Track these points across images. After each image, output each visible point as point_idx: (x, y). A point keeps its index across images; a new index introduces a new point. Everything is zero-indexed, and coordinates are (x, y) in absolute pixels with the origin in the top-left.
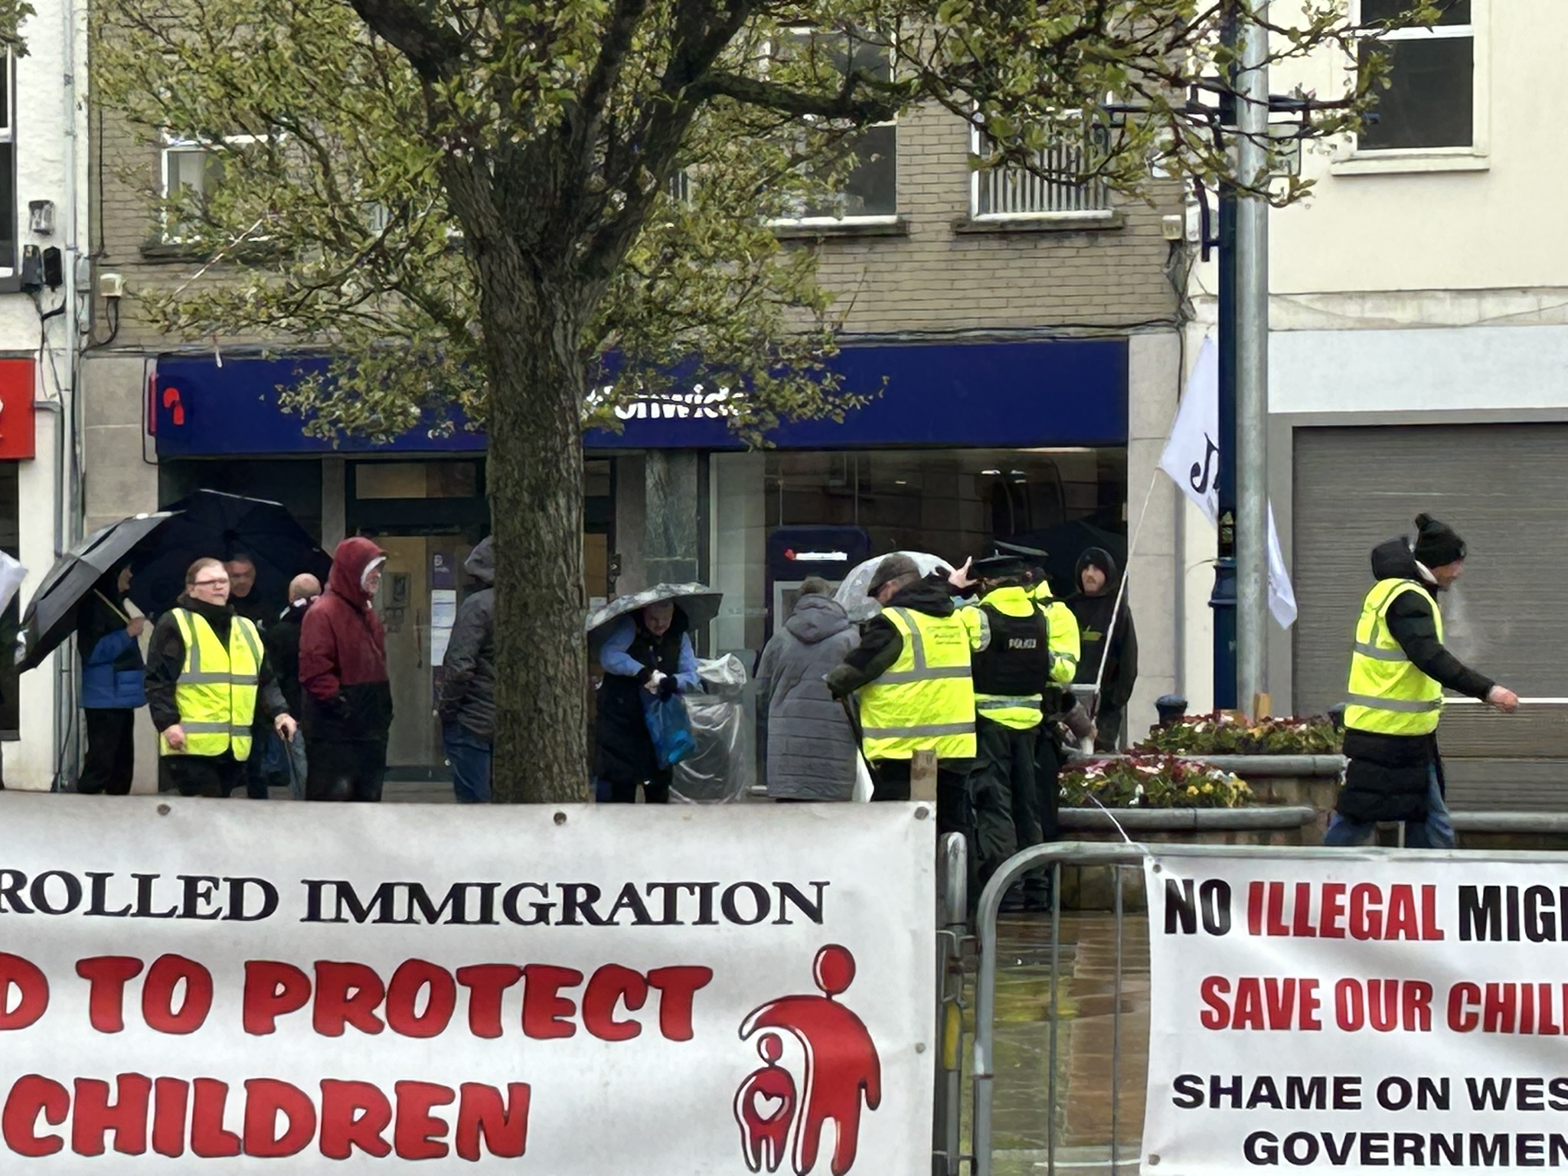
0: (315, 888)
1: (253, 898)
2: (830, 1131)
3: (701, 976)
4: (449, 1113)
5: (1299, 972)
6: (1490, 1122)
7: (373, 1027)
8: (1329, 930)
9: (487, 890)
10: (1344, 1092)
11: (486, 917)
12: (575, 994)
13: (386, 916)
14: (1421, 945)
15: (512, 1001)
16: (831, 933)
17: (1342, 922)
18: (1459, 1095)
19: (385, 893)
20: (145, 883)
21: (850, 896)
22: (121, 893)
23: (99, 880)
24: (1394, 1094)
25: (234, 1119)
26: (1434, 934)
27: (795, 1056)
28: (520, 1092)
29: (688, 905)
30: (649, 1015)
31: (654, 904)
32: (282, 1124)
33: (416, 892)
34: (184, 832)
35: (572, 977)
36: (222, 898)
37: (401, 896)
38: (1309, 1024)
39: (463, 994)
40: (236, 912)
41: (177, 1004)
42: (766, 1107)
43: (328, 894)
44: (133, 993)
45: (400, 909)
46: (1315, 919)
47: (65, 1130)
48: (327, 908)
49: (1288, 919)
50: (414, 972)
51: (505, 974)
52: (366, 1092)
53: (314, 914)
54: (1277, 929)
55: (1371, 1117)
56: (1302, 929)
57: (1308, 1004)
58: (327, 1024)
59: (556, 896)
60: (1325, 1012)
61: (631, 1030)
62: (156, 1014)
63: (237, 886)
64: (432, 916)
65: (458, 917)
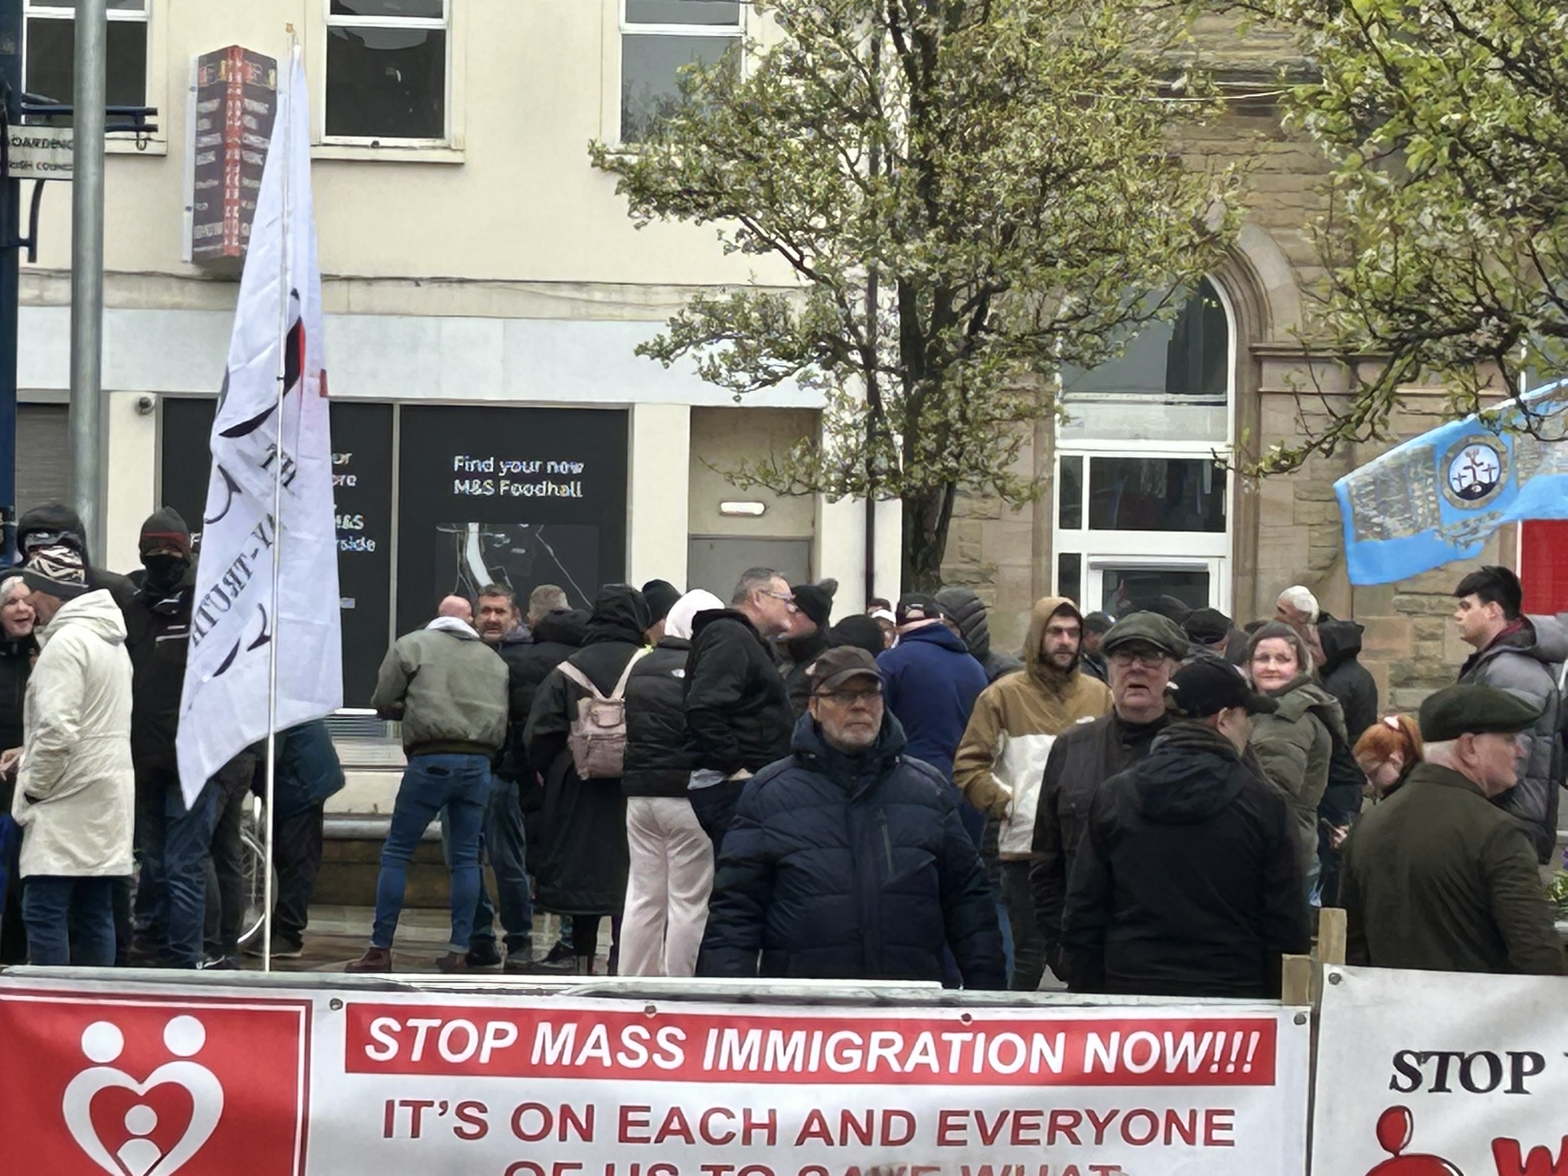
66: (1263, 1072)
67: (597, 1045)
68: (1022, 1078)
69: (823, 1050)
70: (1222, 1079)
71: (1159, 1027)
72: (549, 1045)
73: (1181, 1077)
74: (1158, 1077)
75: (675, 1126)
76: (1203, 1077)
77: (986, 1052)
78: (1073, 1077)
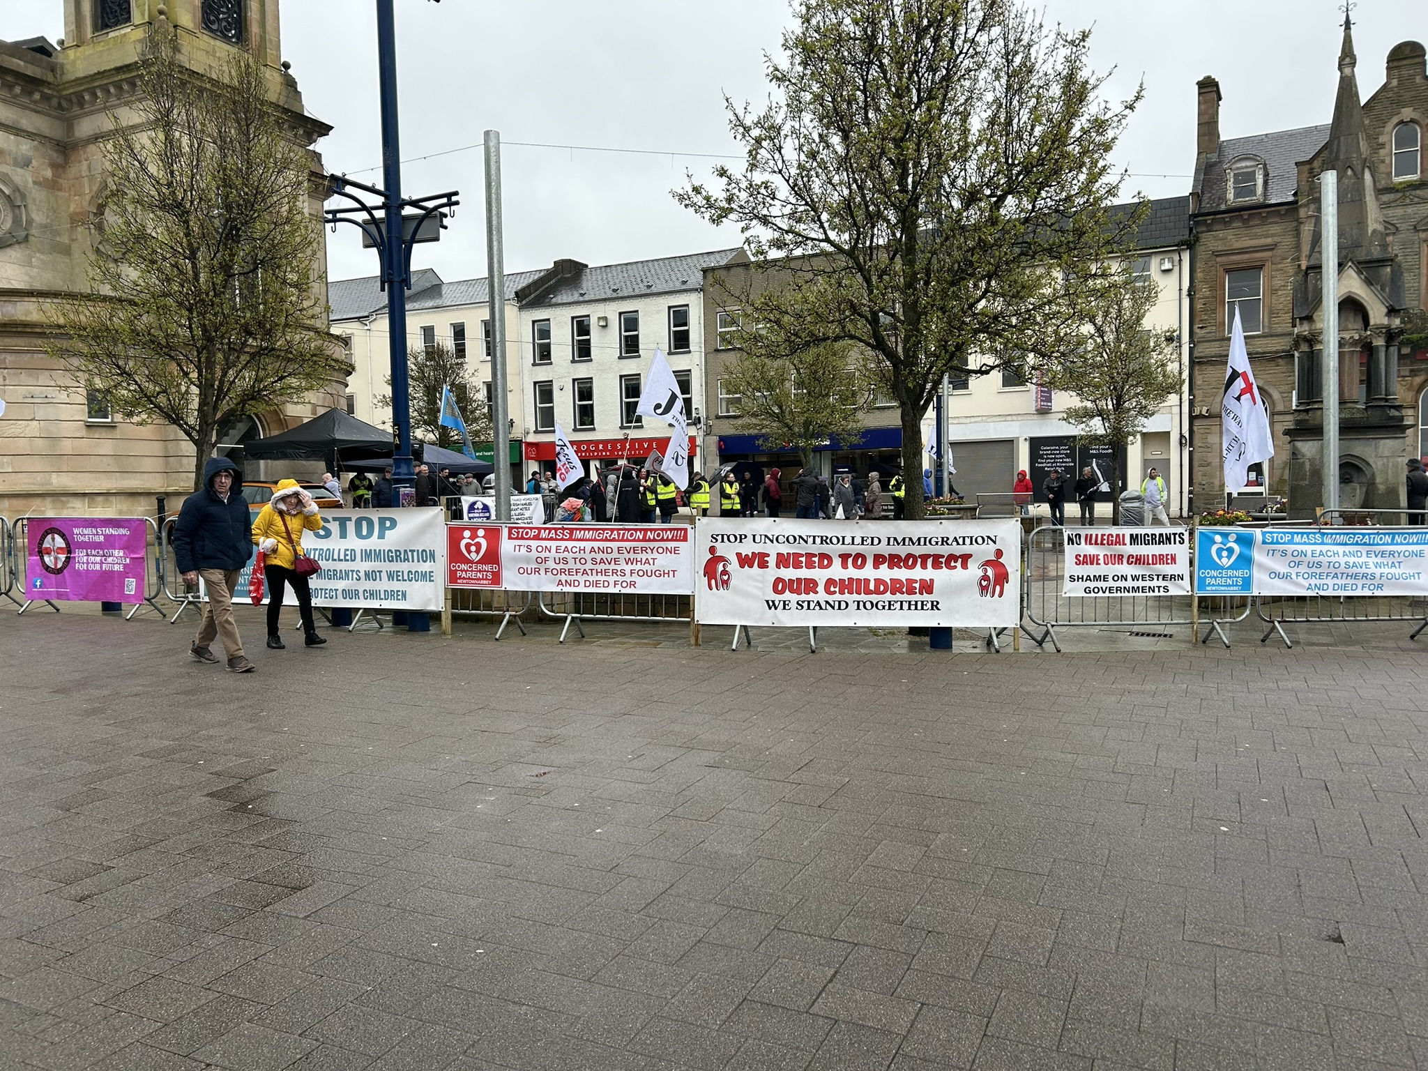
0: (889, 539)
1: (876, 541)
2: (998, 588)
3: (971, 556)
4: (917, 585)
5: (1096, 553)
6: (1136, 584)
7: (900, 568)
8: (1102, 544)
9: (925, 538)
10: (1105, 578)
11: (925, 544)
12: (943, 560)
13: (904, 544)
14: (1122, 547)
15: (930, 561)
16: (997, 546)
17: (1105, 542)
18: (1129, 578)
19: (904, 539)
20: (853, 538)
21: (1002, 539)
22: (848, 540)
23: (843, 538)
24: (1116, 578)
25: (872, 587)
26: (1124, 544)
27: (990, 572)
28: (932, 581)
29: (968, 541)
30: (959, 564)
31: (961, 541)
32: (882, 588)
33: (910, 539)
34: (862, 527)
35: (943, 556)
36: (869, 541)
37: (907, 540)
38: (1098, 564)
39: (919, 560)
40: (872, 544)
41: (859, 563)
42: (984, 583)
43: (892, 540)
44: (850, 560)
45: (907, 543)
46: (1099, 542)
47: (837, 589)
48: (891, 543)
49: (1093, 542)
50: (909, 556)
51: (928, 556)
52: (899, 581)
53: (889, 544)
54: (1091, 544)
55: (1111, 583)
56: (1096, 543)
57: (1098, 560)
58: (890, 567)
59: (940, 539)
60: (1101, 561)
61: (955, 567)
62: (855, 565)
63: (872, 538)
64: (914, 544)
65: (919, 544)
66: (685, 539)
67: (553, 534)
68: (634, 540)
69: (595, 534)
70: (676, 540)
71: (662, 530)
72: (544, 534)
73: (667, 540)
74: (663, 540)
75: (566, 549)
76: (672, 540)
77: (628, 535)
78: (644, 540)
